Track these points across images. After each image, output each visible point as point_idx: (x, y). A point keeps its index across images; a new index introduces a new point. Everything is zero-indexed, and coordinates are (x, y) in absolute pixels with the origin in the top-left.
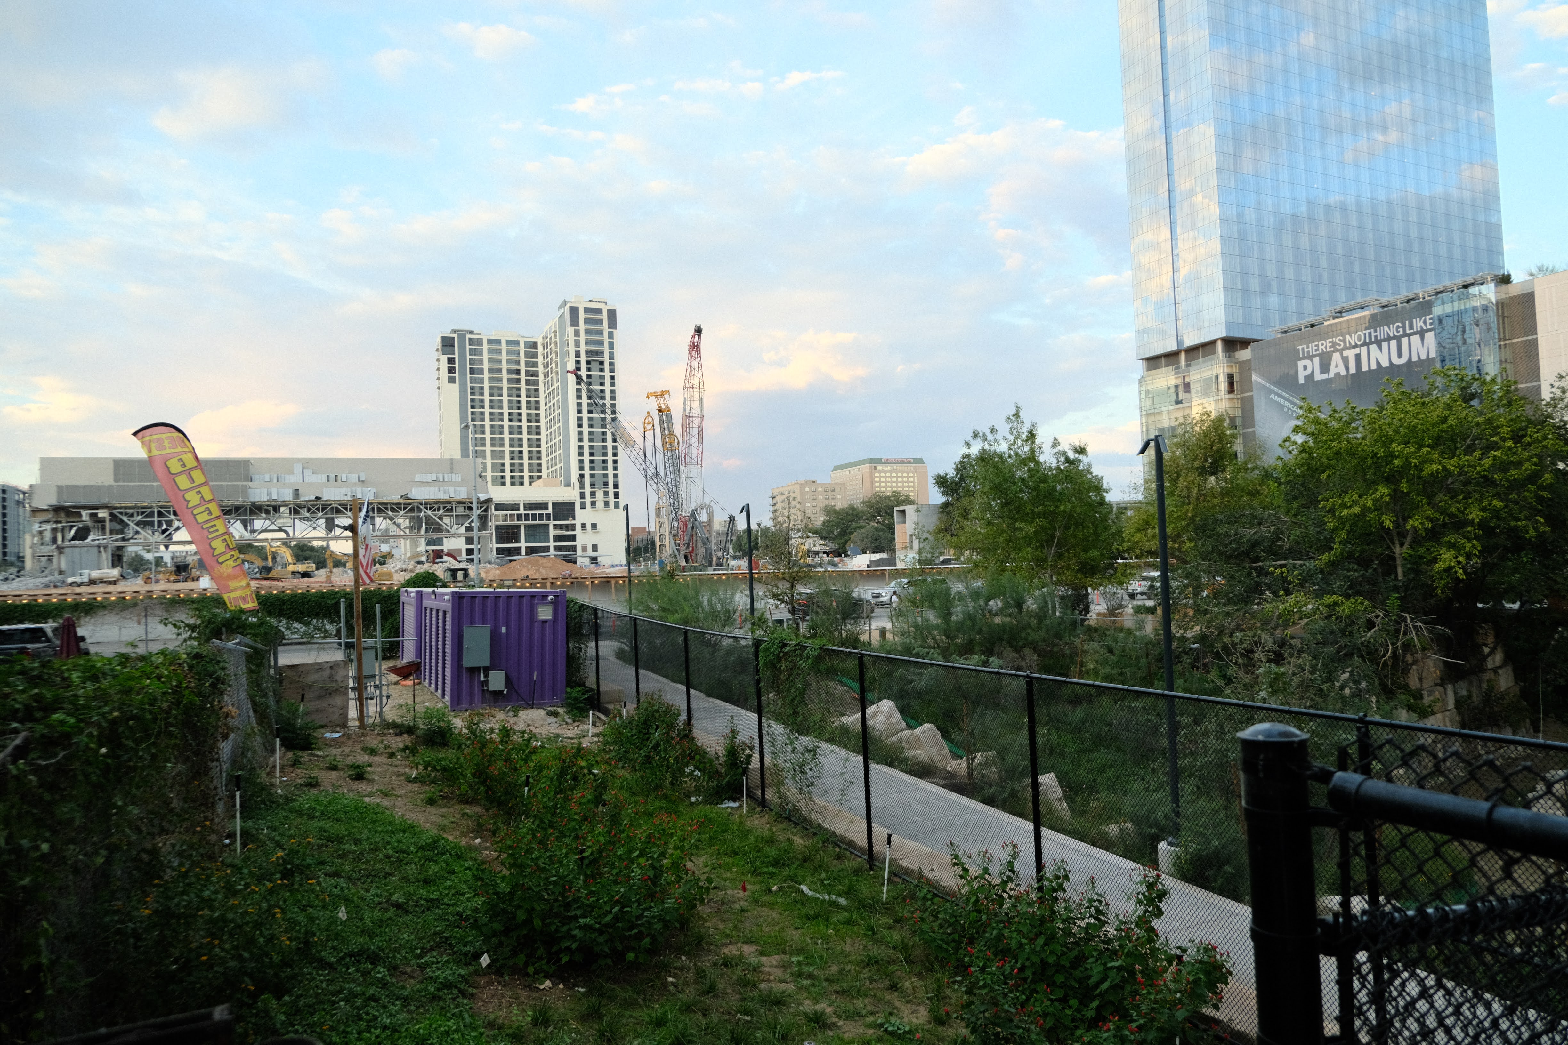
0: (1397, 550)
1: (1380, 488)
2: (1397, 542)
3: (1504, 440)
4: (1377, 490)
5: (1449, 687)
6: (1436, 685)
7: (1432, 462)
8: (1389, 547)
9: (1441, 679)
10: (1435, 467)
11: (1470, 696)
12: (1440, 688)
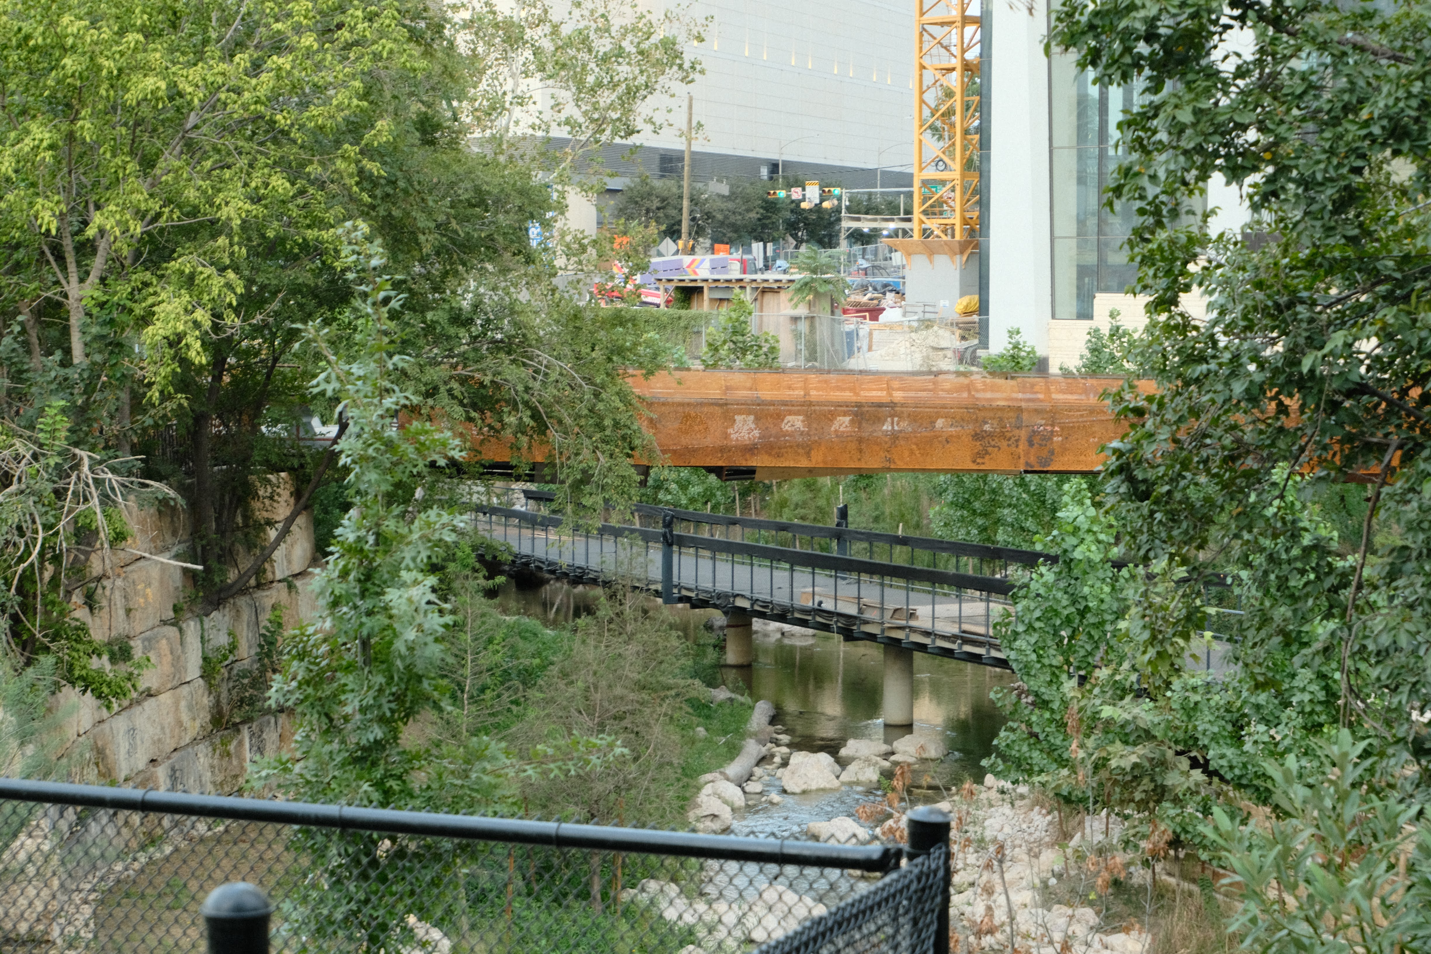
0: (73, 288)
1: (34, 127)
2: (72, 267)
3: (298, 29)
4: (27, 132)
5: (192, 627)
6: (164, 623)
7: (146, 69)
8: (57, 283)
9: (176, 609)
10: (151, 83)
11: (233, 648)
12: (172, 632)
